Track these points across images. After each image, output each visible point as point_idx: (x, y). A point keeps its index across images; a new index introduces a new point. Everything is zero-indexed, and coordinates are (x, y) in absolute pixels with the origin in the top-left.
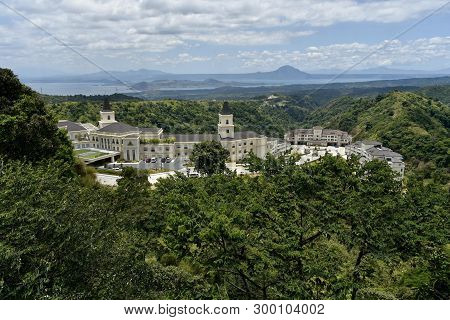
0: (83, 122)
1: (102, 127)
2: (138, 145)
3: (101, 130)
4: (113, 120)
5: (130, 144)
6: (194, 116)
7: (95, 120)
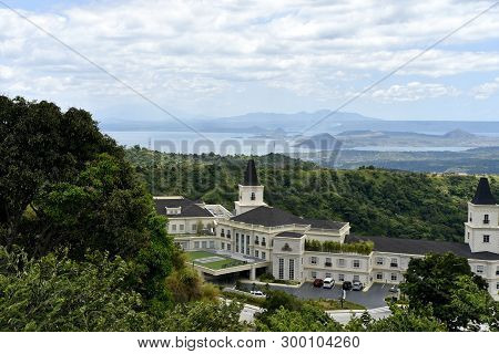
0: (209, 202)
1: (239, 212)
2: (302, 252)
3: (238, 219)
4: (260, 202)
5: (286, 248)
6: (419, 203)
7: (229, 199)
